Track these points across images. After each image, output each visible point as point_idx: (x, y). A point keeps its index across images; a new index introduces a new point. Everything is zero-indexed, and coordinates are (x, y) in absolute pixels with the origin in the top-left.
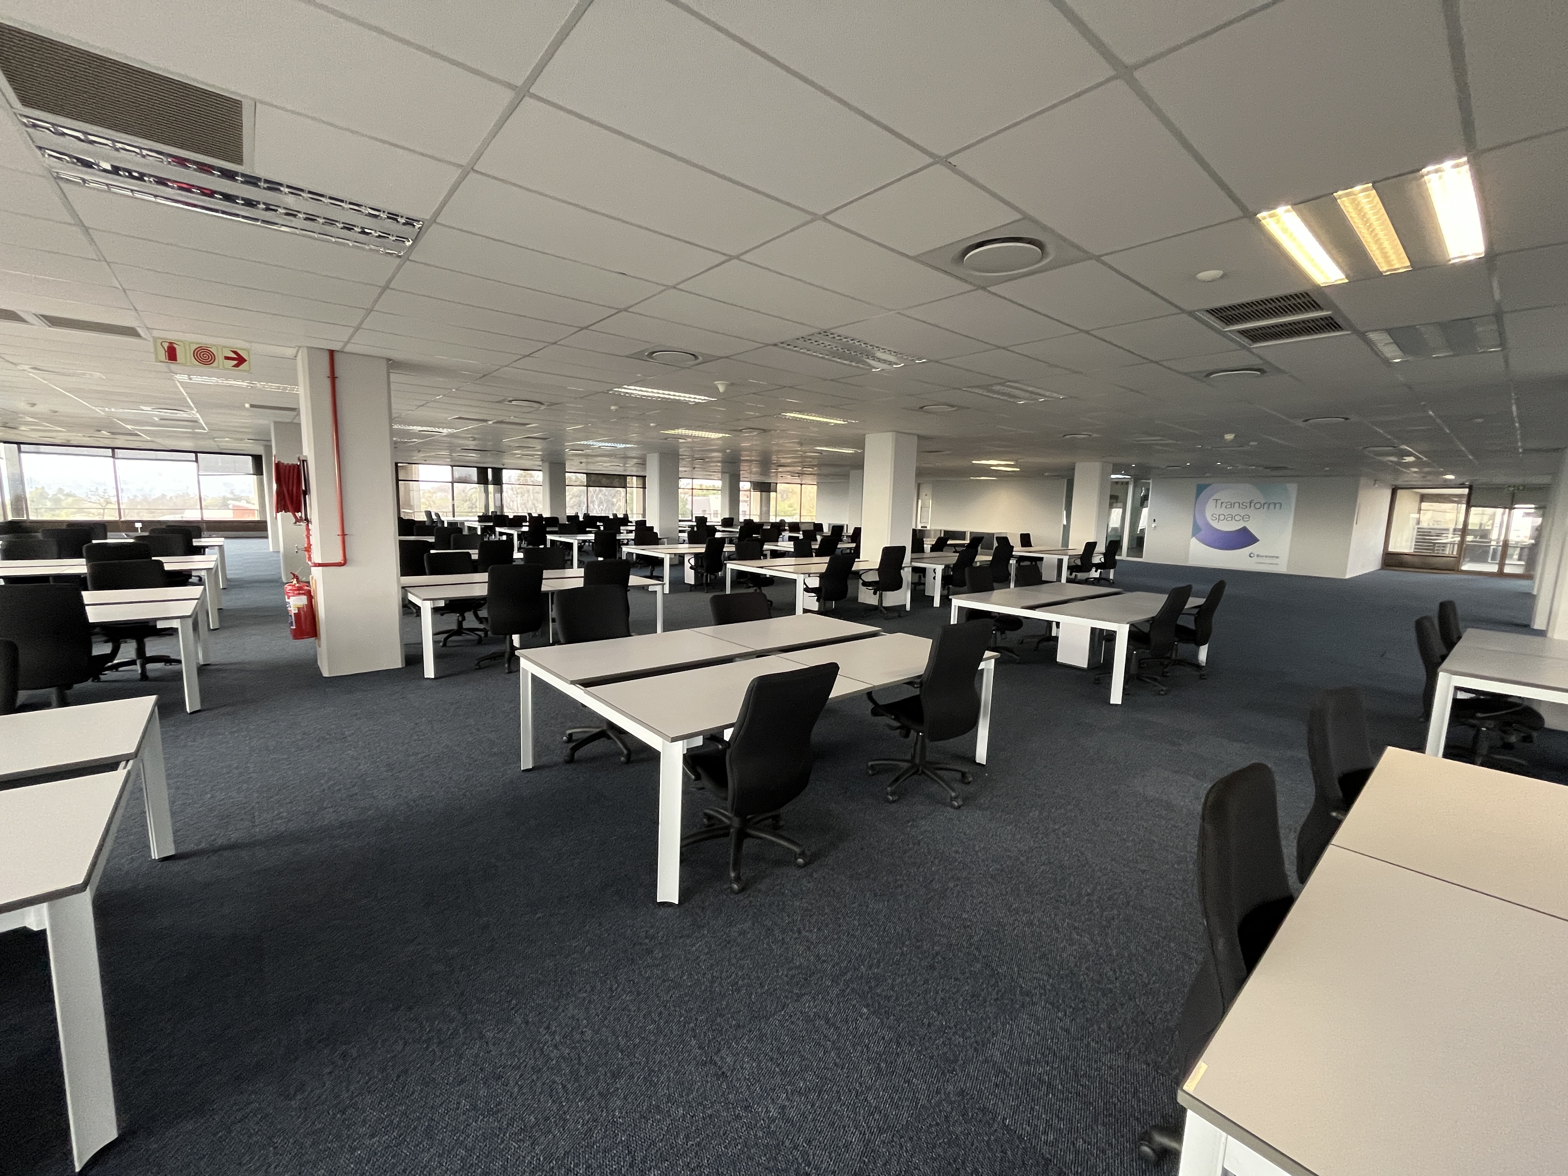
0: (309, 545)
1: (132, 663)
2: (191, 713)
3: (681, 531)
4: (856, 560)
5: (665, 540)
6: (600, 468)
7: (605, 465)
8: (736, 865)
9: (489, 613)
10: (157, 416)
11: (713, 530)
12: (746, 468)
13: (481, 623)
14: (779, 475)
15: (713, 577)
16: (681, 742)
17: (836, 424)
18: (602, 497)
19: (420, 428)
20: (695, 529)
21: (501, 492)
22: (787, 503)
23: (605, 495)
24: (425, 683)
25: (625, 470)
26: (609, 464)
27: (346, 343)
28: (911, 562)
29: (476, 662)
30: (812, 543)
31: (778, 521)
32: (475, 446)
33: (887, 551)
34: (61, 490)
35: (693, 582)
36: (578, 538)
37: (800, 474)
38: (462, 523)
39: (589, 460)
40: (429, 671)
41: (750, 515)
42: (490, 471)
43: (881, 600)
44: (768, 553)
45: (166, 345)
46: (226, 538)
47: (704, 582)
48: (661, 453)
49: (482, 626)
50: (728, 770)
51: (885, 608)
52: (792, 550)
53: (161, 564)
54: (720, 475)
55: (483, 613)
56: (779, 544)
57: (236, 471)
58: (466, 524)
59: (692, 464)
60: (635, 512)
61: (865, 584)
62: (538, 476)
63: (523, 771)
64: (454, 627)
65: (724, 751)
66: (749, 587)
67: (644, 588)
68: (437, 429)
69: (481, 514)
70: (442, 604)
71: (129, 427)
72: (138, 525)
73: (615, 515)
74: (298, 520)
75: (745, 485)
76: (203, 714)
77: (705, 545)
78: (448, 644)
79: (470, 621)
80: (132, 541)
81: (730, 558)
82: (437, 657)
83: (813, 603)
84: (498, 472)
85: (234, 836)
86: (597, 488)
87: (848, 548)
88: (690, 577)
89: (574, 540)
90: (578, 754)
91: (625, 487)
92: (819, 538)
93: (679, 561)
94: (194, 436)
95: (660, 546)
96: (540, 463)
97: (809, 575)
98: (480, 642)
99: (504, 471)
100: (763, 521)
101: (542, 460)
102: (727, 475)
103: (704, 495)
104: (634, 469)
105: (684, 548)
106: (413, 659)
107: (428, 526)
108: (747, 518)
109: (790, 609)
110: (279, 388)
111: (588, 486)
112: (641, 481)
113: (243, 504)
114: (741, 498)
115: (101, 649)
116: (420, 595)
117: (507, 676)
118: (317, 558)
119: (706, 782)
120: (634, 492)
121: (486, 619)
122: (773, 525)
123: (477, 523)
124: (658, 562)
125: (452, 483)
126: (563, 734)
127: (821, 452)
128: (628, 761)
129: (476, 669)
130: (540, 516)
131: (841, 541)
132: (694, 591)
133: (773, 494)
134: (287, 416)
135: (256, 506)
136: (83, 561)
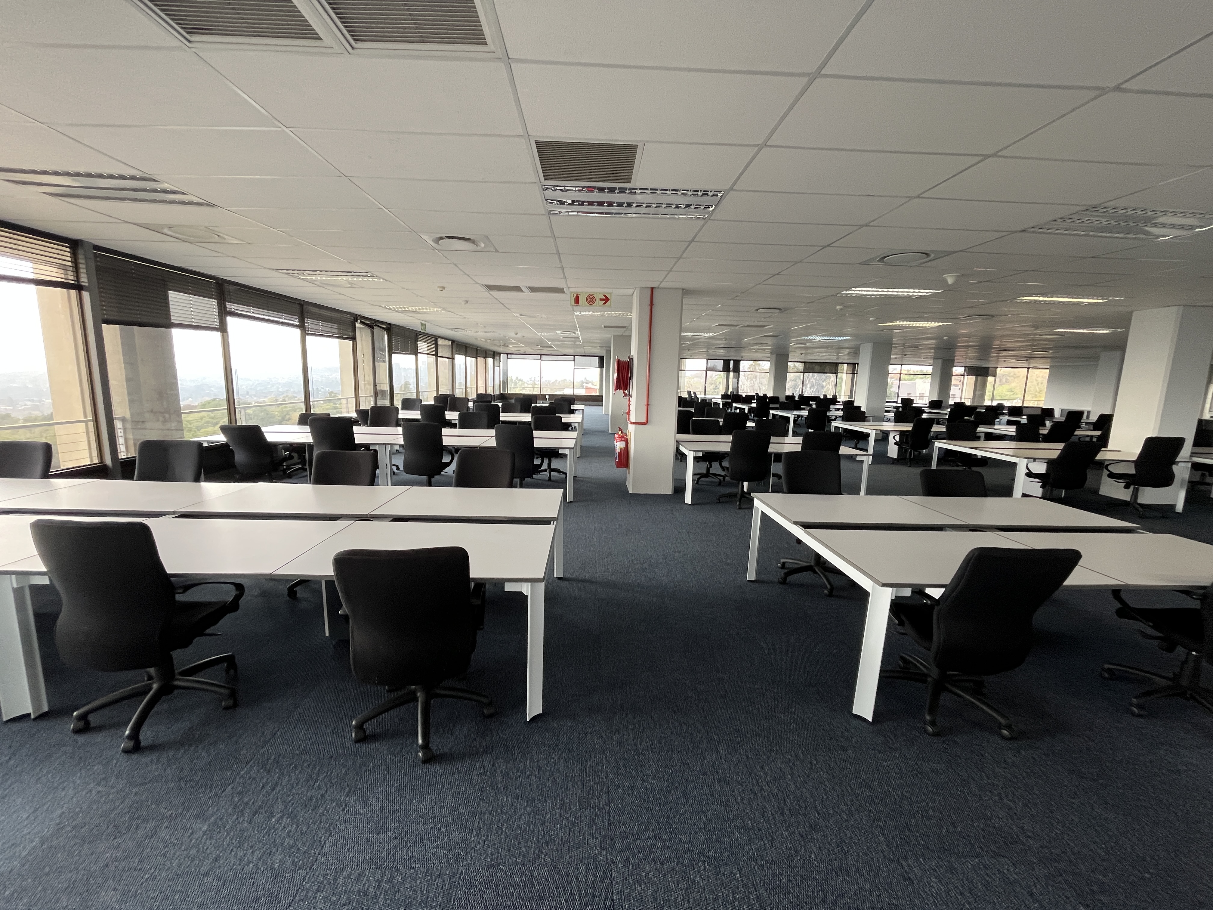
0: (629, 410)
1: (545, 471)
2: (569, 502)
3: (887, 411)
4: (1103, 449)
5: (871, 418)
6: (817, 357)
7: (821, 355)
8: (931, 711)
9: (730, 464)
10: (561, 336)
11: (920, 411)
12: (961, 353)
13: (724, 470)
14: (1001, 359)
15: (916, 453)
16: (890, 589)
17: (1090, 304)
18: (814, 381)
19: (692, 334)
20: (900, 409)
21: (738, 378)
22: (1006, 387)
23: (816, 379)
24: (685, 506)
25: (838, 359)
26: (824, 354)
27: (661, 282)
28: (1191, 456)
29: (717, 497)
30: (1040, 428)
31: (995, 404)
32: (725, 344)
33: (1151, 444)
34: (517, 378)
35: (895, 457)
36: (794, 413)
37: (1029, 358)
38: (711, 399)
39: (809, 351)
40: (688, 500)
41: (961, 398)
42: (732, 362)
43: (1135, 494)
44: (983, 435)
45: (575, 295)
46: (585, 405)
47: (908, 457)
48: (874, 343)
49: (723, 473)
50: (935, 627)
51: (1142, 505)
52: (1014, 434)
53: (561, 418)
54: (931, 361)
55: (725, 464)
56: (996, 427)
57: (590, 366)
58: (713, 400)
59: (903, 351)
60: (843, 393)
61: (1112, 475)
62: (766, 365)
63: (748, 581)
64: (705, 471)
65: (932, 607)
66: (958, 466)
67: (851, 458)
68: (701, 334)
69: (723, 394)
70: (700, 454)
71: (550, 343)
72: (547, 397)
73: (825, 396)
74: (625, 395)
75: (958, 370)
76: (574, 504)
77: (912, 425)
78: (700, 483)
79: (716, 468)
80: (548, 405)
81: (939, 436)
82: (694, 490)
83: (1036, 488)
84: (737, 363)
85: (588, 576)
86: (811, 374)
87: (1088, 436)
88: (893, 451)
89: (791, 415)
90: (789, 579)
91: (836, 372)
92: (1048, 424)
93: (884, 436)
94: (575, 346)
95: (866, 423)
96: (769, 355)
97: (1035, 460)
98: (720, 484)
99: (742, 362)
100: (976, 404)
101: (771, 353)
102: (940, 361)
103: (911, 380)
104: (846, 357)
105: (888, 426)
106: (679, 490)
107: (688, 401)
108: (958, 400)
109: (1006, 491)
110: (620, 314)
111: (804, 373)
112: (851, 367)
113: (590, 385)
114: (953, 383)
115: (537, 462)
116: (688, 447)
117: (738, 511)
118: (633, 419)
119: (908, 629)
120: (845, 377)
121: (727, 468)
122: (989, 408)
123: (720, 400)
124: (865, 437)
125: (706, 371)
126: (779, 562)
127: (1061, 334)
128: (830, 595)
129: (717, 503)
130: (765, 396)
131: (1079, 427)
132: (896, 464)
133: (990, 379)
134: (620, 332)
135: (598, 387)
136: (530, 415)
